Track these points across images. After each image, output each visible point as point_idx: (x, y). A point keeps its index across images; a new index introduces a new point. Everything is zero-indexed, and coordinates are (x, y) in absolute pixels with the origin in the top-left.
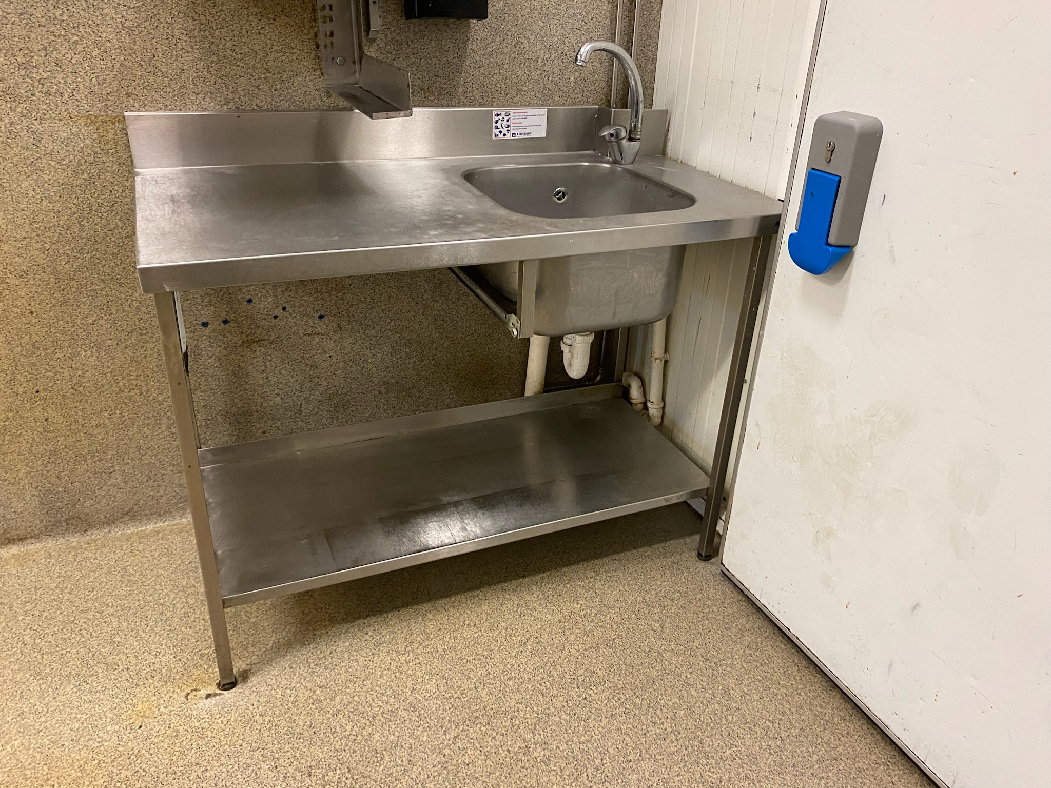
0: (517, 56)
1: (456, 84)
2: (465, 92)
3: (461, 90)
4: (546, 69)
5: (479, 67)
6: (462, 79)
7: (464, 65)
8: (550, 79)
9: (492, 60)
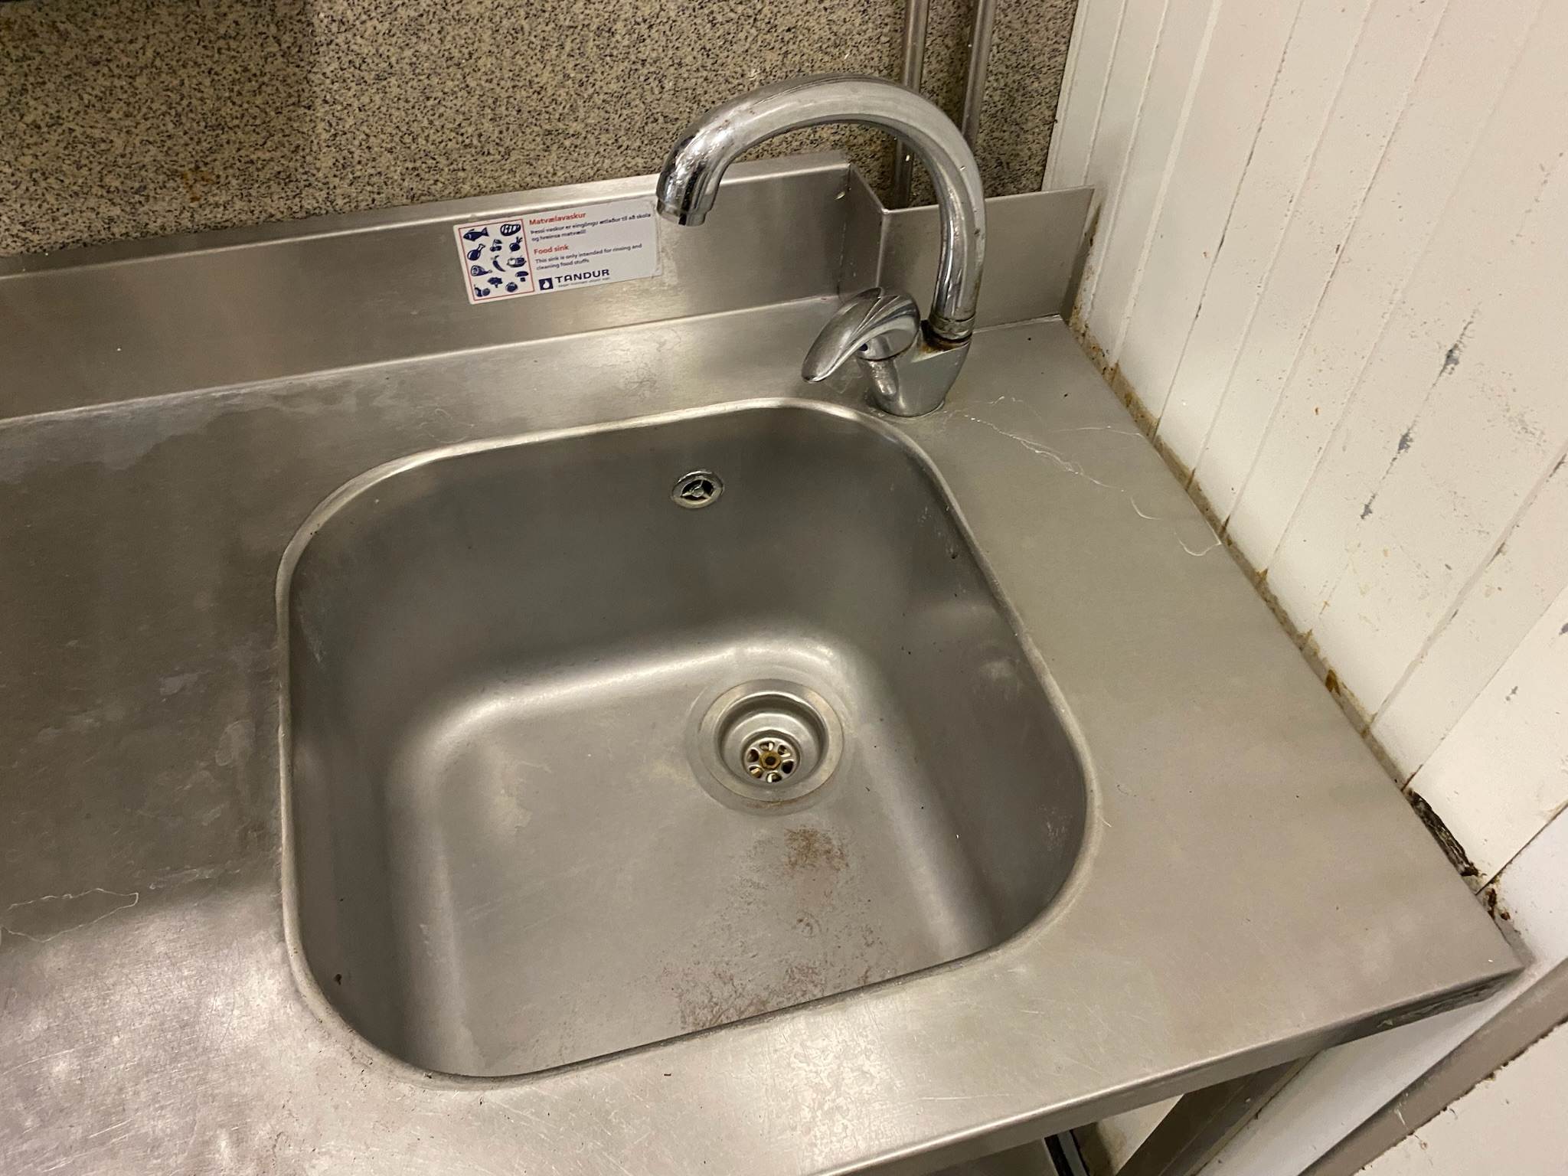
0: (524, 23)
1: (301, 142)
2: (342, 166)
3: (326, 162)
4: (646, 51)
5: (378, 78)
6: (321, 126)
7: (316, 78)
8: (669, 85)
9: (424, 48)
